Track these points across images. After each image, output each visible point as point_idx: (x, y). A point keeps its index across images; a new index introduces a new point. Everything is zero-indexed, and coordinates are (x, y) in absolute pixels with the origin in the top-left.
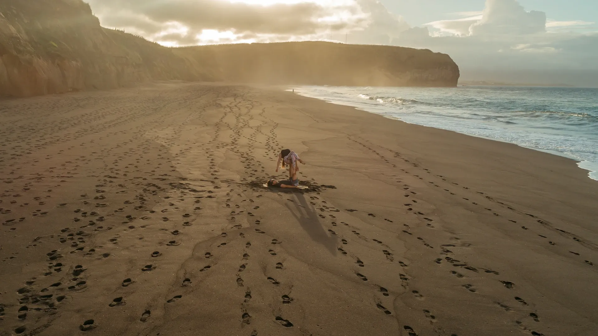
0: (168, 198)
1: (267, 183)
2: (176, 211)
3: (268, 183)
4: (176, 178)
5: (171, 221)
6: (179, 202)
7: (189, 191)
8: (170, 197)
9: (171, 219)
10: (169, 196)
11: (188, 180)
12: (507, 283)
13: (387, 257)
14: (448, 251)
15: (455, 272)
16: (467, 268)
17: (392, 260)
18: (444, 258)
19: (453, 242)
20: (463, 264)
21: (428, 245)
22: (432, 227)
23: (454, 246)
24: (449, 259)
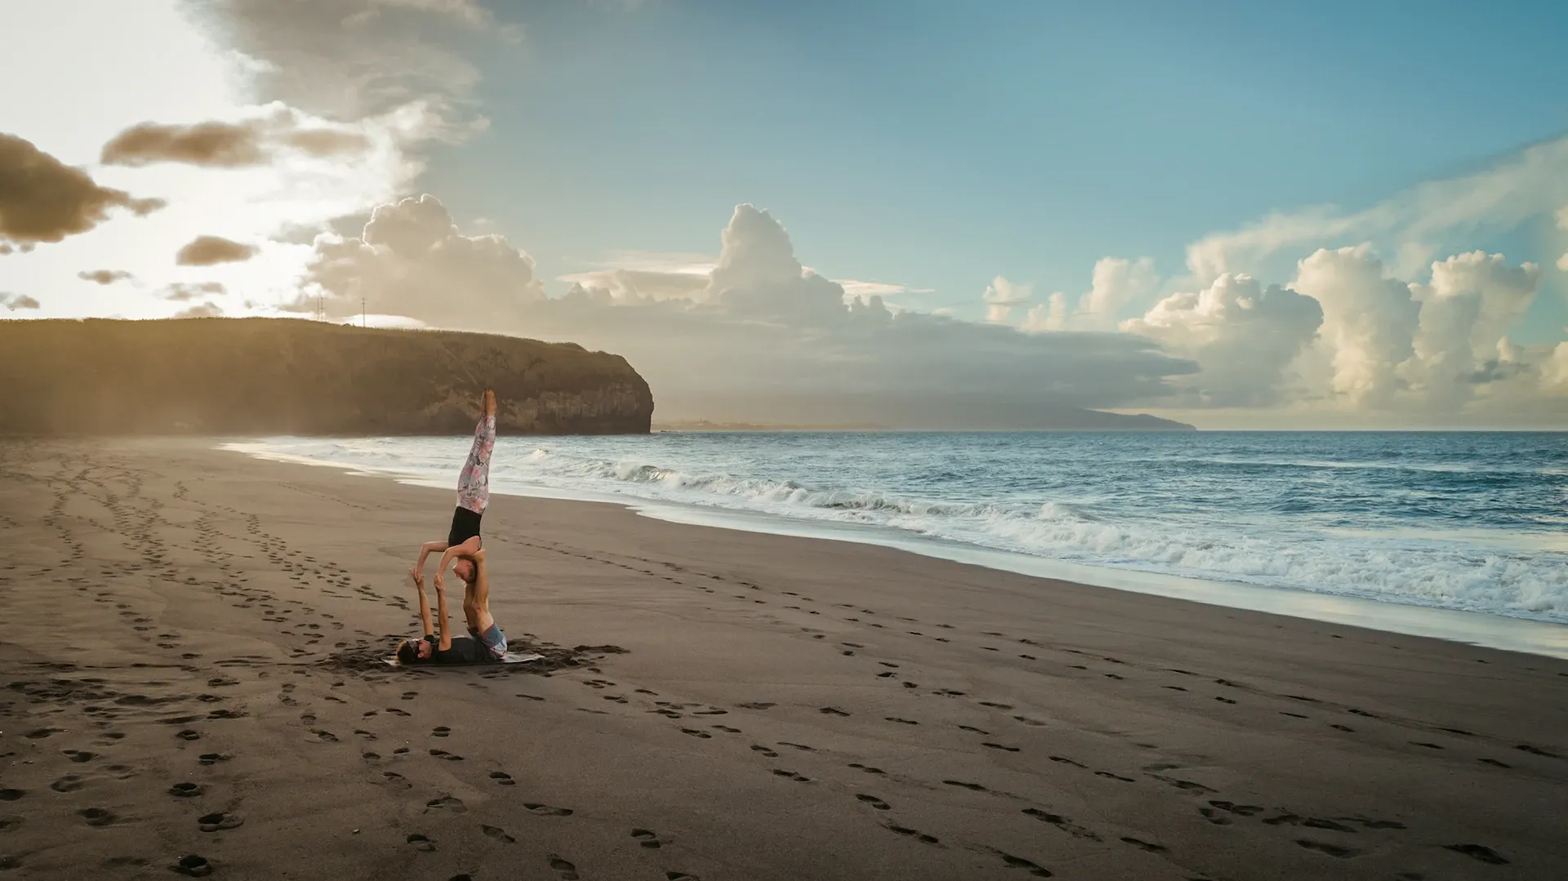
0: (43, 733)
1: (396, 657)
2: (121, 778)
3: (398, 655)
4: (20, 665)
5: (128, 820)
6: (107, 744)
7: (116, 702)
8: (54, 730)
9: (126, 814)
10: (48, 728)
11: (79, 667)
12: (1470, 849)
13: (1065, 830)
14: (1182, 784)
15: (1304, 843)
16: (1311, 823)
17: (1093, 836)
18: (1210, 807)
19: (1153, 757)
20: (1280, 814)
21: (1110, 775)
22: (1037, 723)
23: (1173, 767)
24: (1227, 805)
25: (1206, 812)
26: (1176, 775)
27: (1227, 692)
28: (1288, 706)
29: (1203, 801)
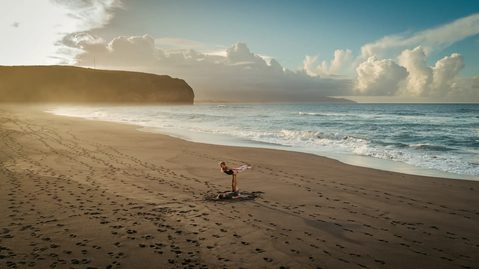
12: (433, 227)
13: (371, 228)
14: (387, 218)
15: (409, 228)
16: (409, 224)
17: (376, 229)
18: (392, 222)
19: (380, 213)
20: (404, 223)
21: (374, 217)
22: (356, 207)
23: (384, 215)
24: (395, 222)
25: (392, 223)
26: (385, 216)
27: (387, 196)
28: (399, 199)
29: (391, 221)
